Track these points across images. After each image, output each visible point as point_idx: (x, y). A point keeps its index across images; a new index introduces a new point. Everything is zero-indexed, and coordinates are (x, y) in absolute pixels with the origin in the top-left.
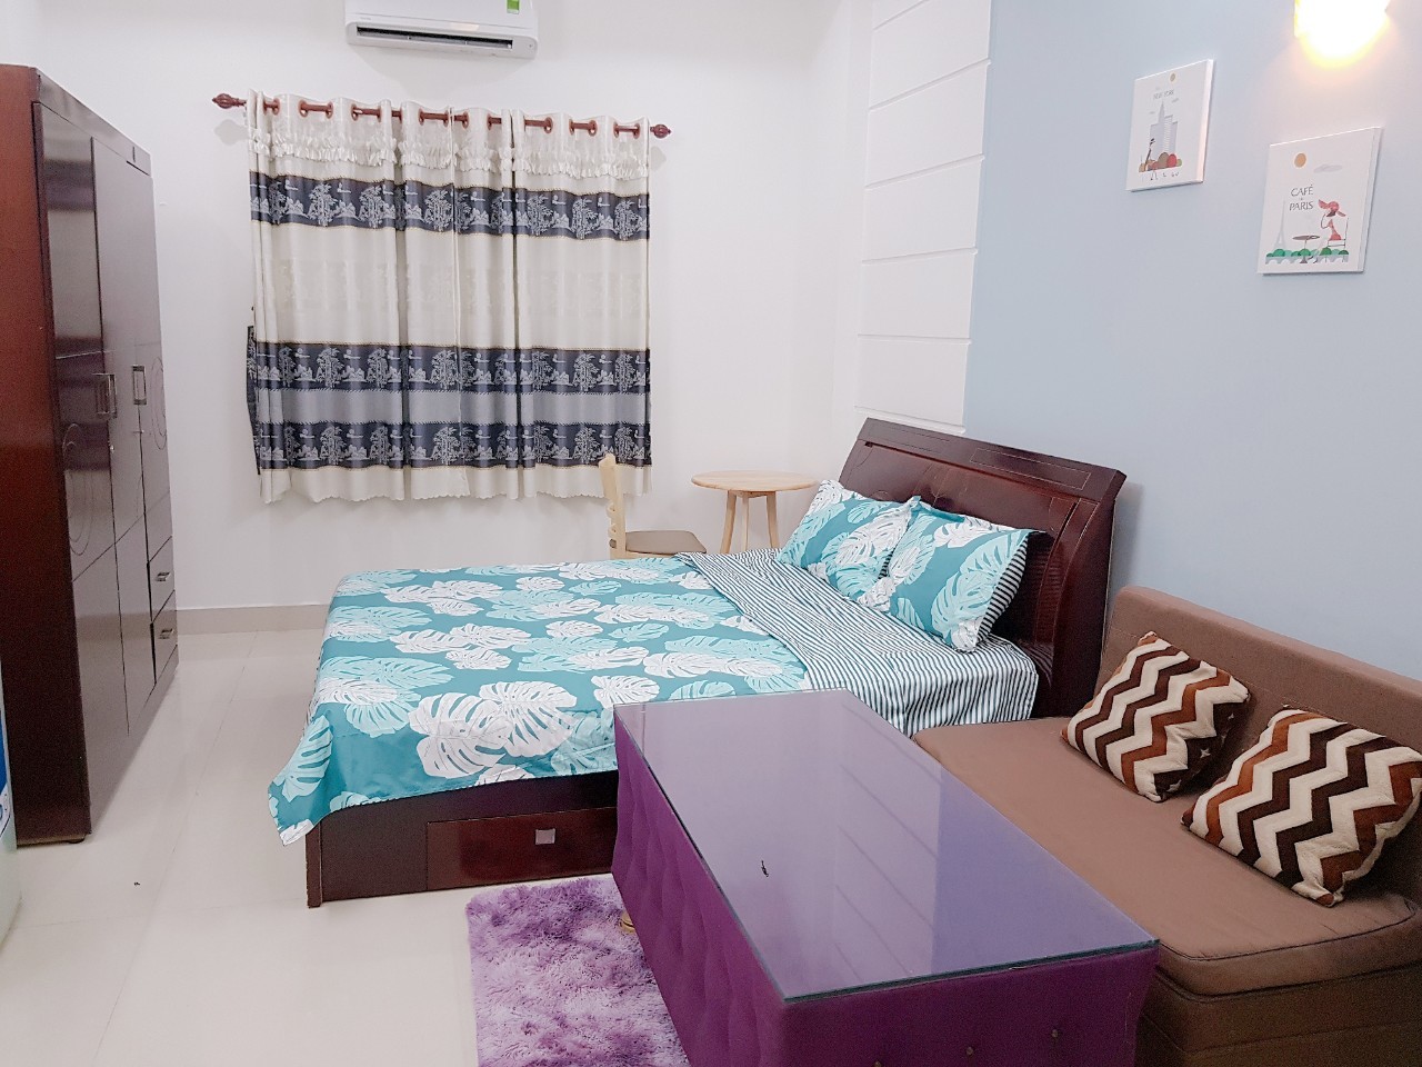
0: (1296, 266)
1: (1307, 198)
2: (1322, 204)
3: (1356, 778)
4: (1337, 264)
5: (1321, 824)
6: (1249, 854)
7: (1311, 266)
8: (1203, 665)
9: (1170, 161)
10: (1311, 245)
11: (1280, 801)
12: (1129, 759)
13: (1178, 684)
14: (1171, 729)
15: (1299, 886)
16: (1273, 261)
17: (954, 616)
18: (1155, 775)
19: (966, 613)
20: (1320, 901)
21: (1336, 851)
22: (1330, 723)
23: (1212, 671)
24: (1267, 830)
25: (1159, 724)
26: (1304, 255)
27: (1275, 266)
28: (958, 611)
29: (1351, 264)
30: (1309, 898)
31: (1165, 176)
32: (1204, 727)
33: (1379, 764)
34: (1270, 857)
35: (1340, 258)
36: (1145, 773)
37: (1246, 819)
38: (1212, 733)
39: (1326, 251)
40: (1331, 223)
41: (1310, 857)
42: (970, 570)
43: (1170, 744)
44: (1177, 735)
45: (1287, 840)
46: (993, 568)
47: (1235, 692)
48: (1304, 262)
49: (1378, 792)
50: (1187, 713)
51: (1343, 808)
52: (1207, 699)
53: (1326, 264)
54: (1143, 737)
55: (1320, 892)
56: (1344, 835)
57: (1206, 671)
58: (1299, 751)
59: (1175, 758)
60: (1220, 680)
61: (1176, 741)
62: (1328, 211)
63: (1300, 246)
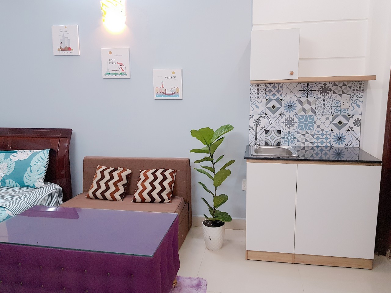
0: (114, 77)
1: (114, 62)
2: (118, 63)
3: (165, 178)
4: (125, 77)
5: (164, 189)
6: (153, 200)
7: (117, 77)
8: (119, 168)
9: (69, 49)
10: (117, 72)
11: (154, 188)
12: (112, 194)
13: (115, 174)
14: (119, 184)
15: (165, 201)
16: (107, 75)
17: (34, 179)
18: (120, 195)
19: (38, 177)
20: (170, 202)
21: (168, 192)
22: (154, 170)
23: (122, 169)
24: (154, 194)
25: (115, 184)
26: (115, 74)
27: (107, 76)
28: (35, 177)
29: (128, 77)
30: (167, 203)
31: (67, 53)
32: (125, 181)
33: (167, 173)
34: (158, 199)
35: (125, 75)
36: (117, 196)
37: (149, 194)
38: (127, 182)
39: (121, 74)
40: (121, 67)
41: (164, 195)
42: (35, 164)
43: (119, 187)
44: (120, 185)
45: (159, 194)
46: (42, 162)
47: (128, 171)
48: (115, 76)
49: (169, 179)
50: (121, 179)
51: (165, 184)
52: (124, 175)
53: (121, 76)
54: (113, 188)
55: (169, 201)
56: (168, 189)
57: (120, 169)
58: (151, 178)
59: (122, 190)
60: (124, 170)
61: (120, 186)
62: (120, 65)
63: (114, 72)
